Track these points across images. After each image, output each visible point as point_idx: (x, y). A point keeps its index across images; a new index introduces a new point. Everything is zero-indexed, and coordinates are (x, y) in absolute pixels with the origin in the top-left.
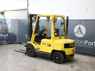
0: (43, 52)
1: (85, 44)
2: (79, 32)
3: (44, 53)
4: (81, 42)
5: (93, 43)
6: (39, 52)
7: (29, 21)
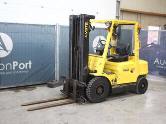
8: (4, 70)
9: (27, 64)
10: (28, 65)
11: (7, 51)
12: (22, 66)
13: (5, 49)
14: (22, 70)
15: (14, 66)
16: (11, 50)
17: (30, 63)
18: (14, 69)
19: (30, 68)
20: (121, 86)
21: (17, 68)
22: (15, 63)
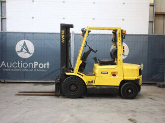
0: (103, 87)
3: (105, 87)
6: (95, 87)
8: (28, 68)
9: (45, 64)
10: (46, 66)
11: (30, 54)
12: (41, 66)
13: (28, 52)
14: (41, 69)
15: (35, 65)
16: (33, 53)
17: (48, 64)
18: (35, 67)
19: (48, 68)
20: (98, 87)
21: (37, 67)
22: (36, 64)
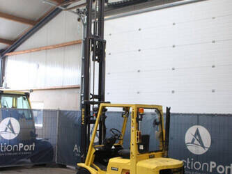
1: (211, 171)
2: (196, 142)
4: (201, 167)
5: (227, 167)
7: (83, 116)
